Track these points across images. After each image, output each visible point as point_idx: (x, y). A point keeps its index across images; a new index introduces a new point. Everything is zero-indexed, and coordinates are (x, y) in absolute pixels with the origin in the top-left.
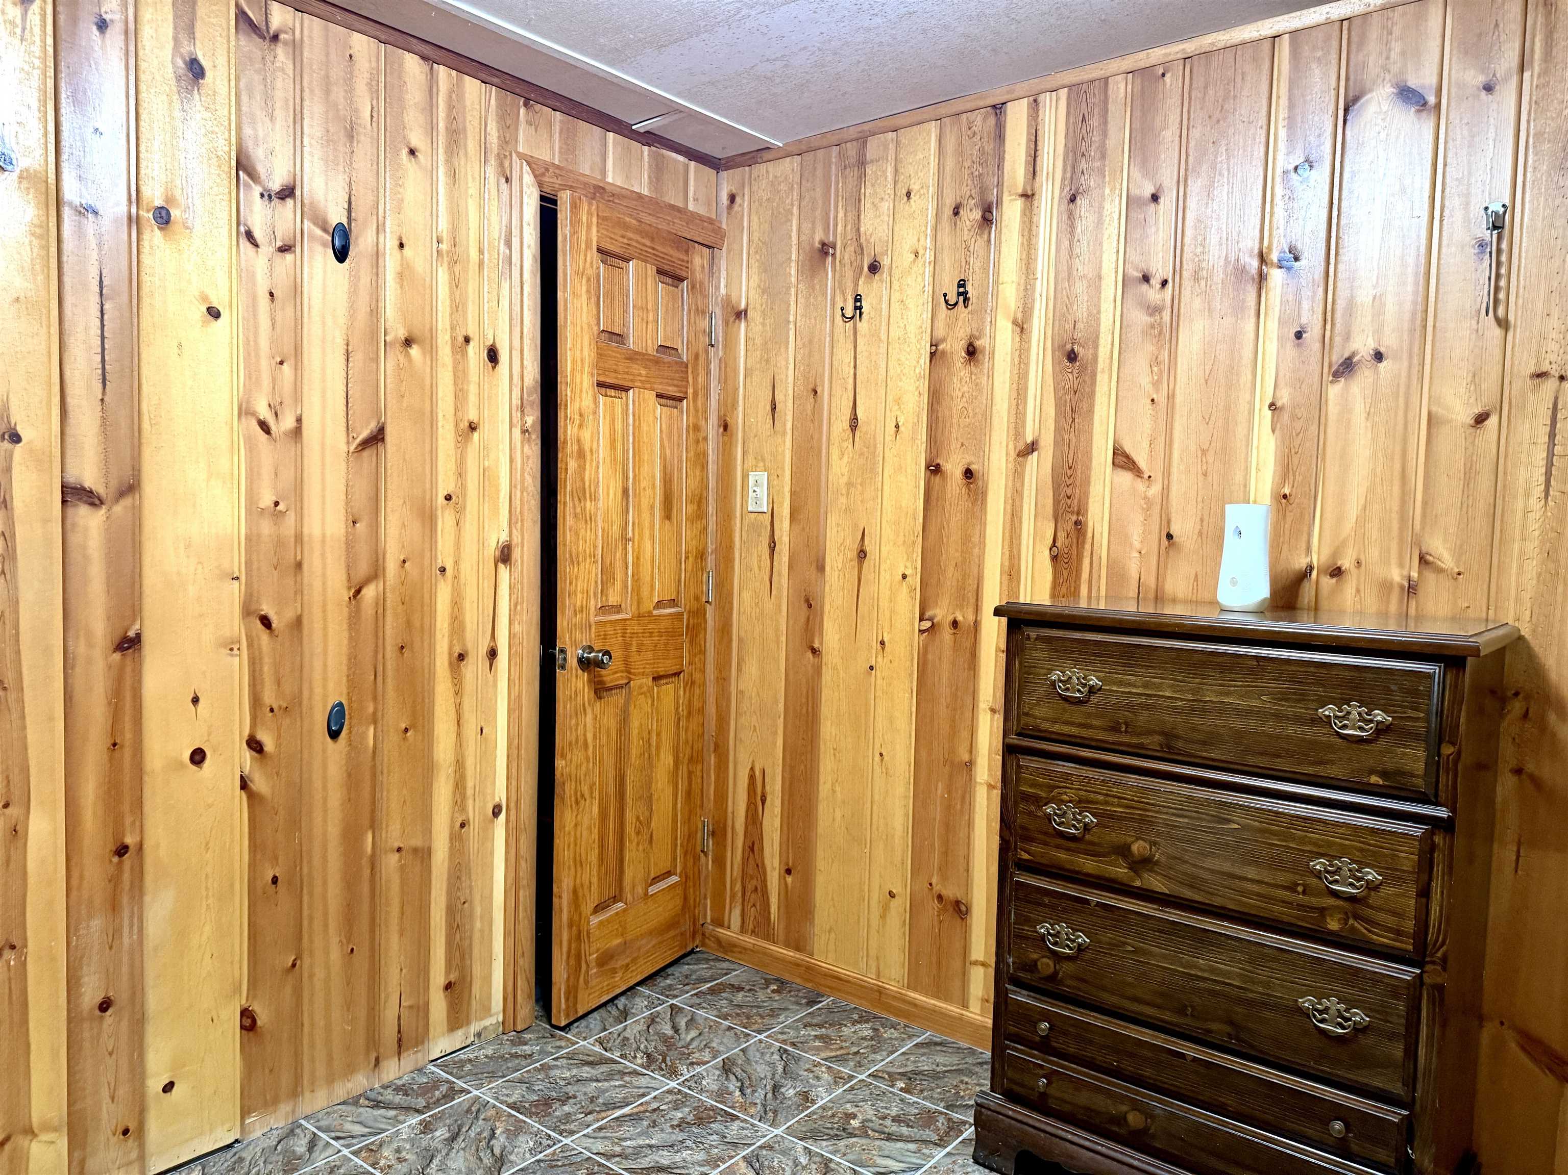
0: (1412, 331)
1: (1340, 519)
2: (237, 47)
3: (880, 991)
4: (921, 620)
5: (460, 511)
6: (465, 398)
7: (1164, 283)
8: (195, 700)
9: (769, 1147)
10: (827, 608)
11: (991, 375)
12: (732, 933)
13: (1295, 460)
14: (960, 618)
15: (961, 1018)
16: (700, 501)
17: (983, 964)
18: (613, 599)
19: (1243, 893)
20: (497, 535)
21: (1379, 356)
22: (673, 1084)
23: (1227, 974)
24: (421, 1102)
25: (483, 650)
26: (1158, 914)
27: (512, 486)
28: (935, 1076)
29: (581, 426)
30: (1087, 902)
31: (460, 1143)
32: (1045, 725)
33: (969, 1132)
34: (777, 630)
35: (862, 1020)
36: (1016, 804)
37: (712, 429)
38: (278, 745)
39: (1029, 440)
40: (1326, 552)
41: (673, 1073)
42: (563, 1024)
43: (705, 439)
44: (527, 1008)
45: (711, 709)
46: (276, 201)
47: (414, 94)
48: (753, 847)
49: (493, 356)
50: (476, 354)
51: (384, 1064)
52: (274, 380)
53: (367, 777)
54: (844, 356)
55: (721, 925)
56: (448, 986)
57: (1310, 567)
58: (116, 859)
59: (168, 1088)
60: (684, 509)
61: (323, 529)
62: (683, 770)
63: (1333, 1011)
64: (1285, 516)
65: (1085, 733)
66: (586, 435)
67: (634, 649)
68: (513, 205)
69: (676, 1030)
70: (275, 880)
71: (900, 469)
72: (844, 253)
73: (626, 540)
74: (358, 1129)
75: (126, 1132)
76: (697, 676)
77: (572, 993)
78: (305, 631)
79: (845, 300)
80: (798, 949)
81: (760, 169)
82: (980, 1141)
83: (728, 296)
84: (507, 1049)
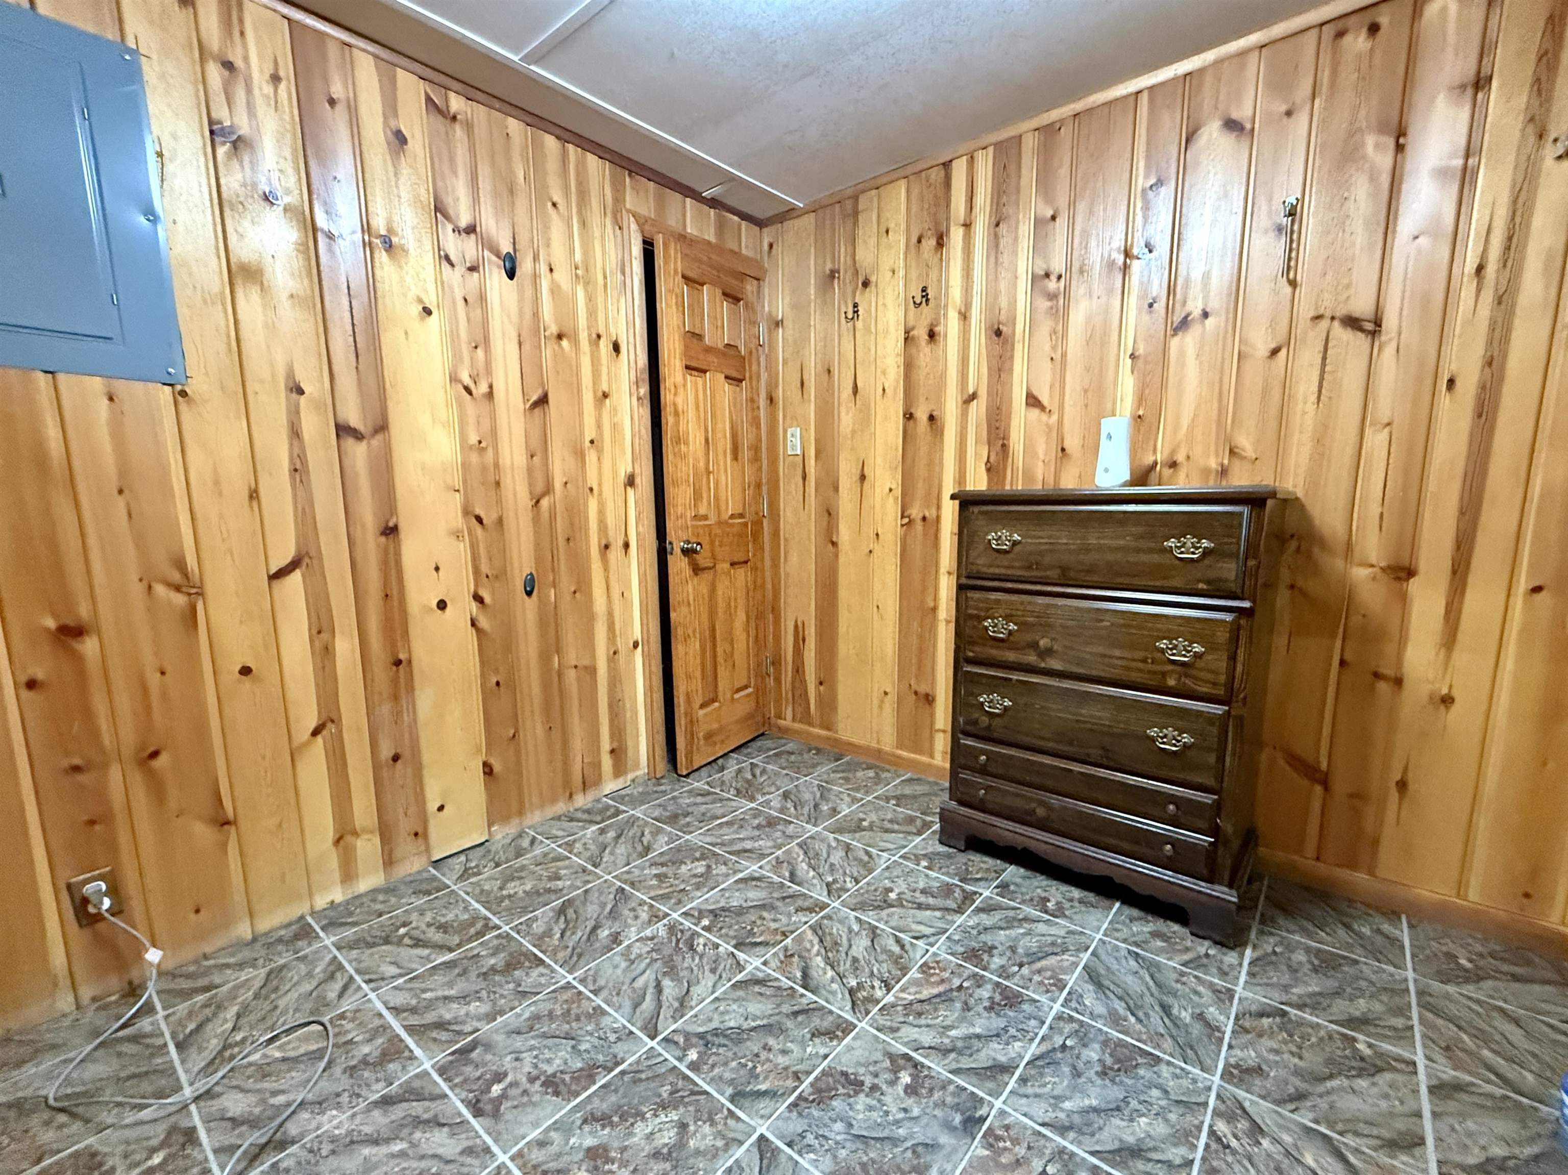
0: (1229, 295)
1: (1176, 430)
2: (428, 123)
3: (879, 751)
4: (902, 517)
5: (600, 451)
6: (600, 376)
7: (1060, 277)
8: (437, 569)
9: (811, 837)
10: (841, 513)
11: (945, 351)
12: (787, 722)
13: (1147, 391)
14: (927, 514)
15: (930, 765)
16: (756, 449)
17: (944, 731)
18: (702, 510)
19: (1109, 665)
20: (625, 467)
21: (1206, 315)
22: (753, 805)
23: (1100, 718)
24: (599, 818)
25: (620, 543)
26: (1056, 684)
27: (633, 436)
28: (915, 797)
29: (675, 394)
30: (1011, 679)
31: (623, 839)
32: (985, 569)
33: (937, 827)
34: (809, 530)
35: (869, 768)
36: (965, 621)
37: (762, 402)
38: (493, 599)
39: (971, 391)
40: (1166, 453)
41: (752, 799)
42: (684, 773)
43: (758, 408)
44: (662, 766)
45: (769, 586)
46: (464, 235)
47: (552, 165)
48: (799, 670)
49: (616, 348)
50: (605, 347)
51: (575, 797)
52: (472, 358)
53: (552, 621)
54: (848, 346)
55: (780, 718)
56: (612, 751)
57: (1156, 463)
58: (394, 668)
59: (441, 808)
60: (746, 454)
61: (512, 459)
62: (753, 624)
63: (1170, 736)
64: (1139, 431)
65: (1010, 572)
66: (680, 400)
67: (717, 543)
68: (625, 246)
69: (754, 776)
70: (498, 684)
71: (886, 418)
72: (845, 275)
73: (709, 473)
74: (560, 833)
75: (416, 834)
76: (759, 565)
77: (689, 754)
78: (505, 527)
79: (847, 307)
80: (828, 729)
81: (788, 224)
82: (942, 830)
83: (770, 313)
84: (651, 788)
